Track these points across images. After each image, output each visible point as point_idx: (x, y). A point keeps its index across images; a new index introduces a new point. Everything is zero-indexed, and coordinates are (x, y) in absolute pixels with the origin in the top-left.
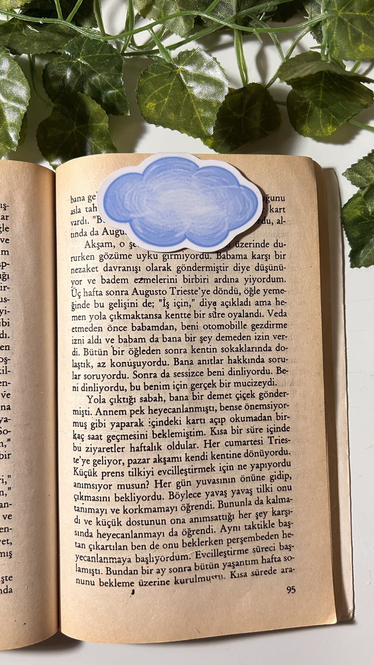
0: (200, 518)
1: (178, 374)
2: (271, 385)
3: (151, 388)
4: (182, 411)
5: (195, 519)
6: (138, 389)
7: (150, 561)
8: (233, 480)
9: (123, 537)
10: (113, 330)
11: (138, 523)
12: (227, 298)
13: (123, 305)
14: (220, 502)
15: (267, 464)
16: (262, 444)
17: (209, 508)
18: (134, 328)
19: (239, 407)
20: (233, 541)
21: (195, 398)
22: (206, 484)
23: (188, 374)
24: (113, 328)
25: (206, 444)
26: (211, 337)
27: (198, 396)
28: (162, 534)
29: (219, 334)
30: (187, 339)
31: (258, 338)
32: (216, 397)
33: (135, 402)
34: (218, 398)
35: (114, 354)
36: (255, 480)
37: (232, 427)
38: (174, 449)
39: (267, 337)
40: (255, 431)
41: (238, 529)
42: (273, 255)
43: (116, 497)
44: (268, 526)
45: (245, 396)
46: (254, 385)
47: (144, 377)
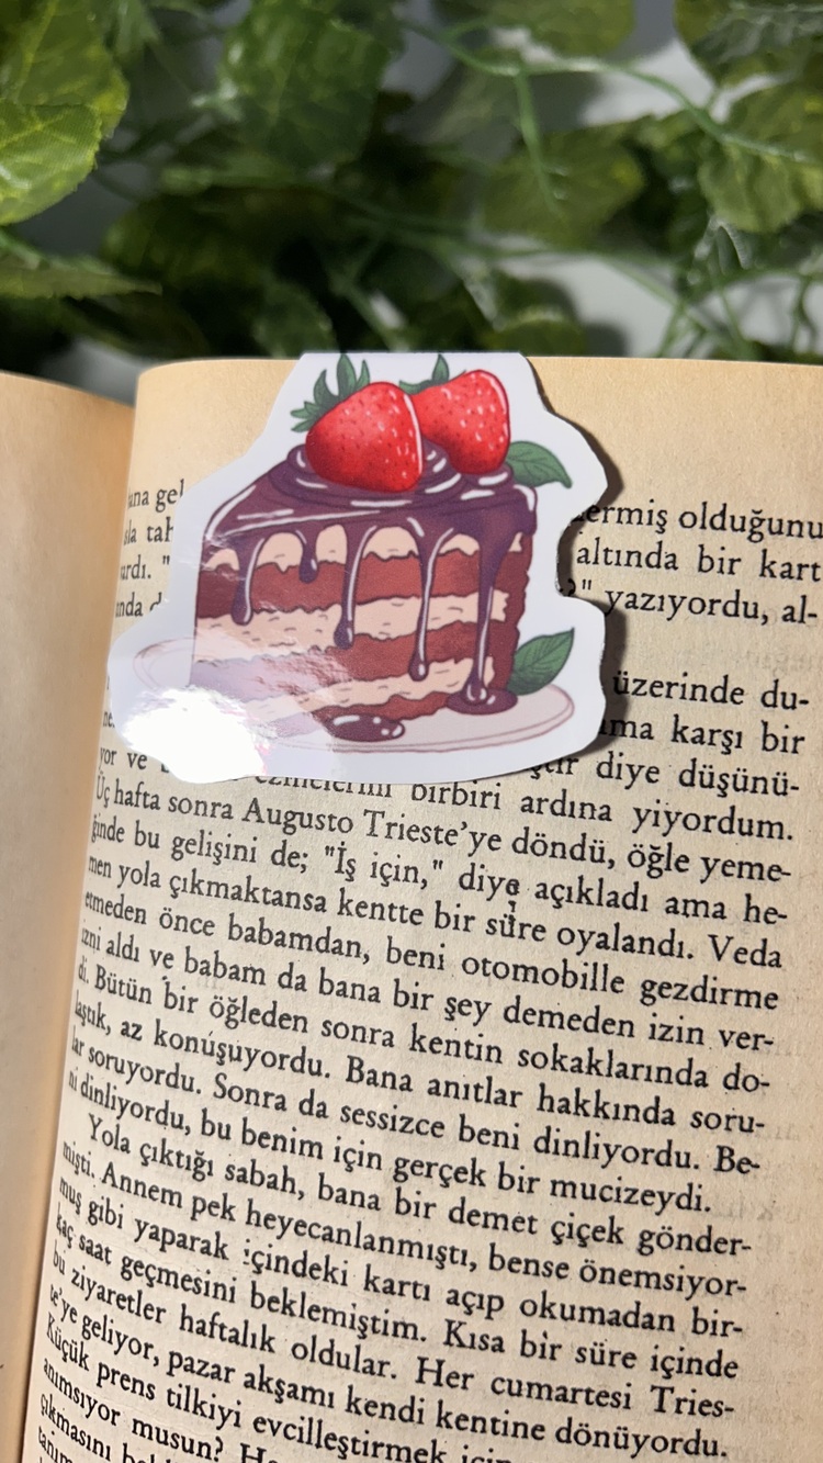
1: (355, 1113)
2: (689, 1208)
4: (353, 1241)
6: (224, 1133)
10: (174, 926)
12: (562, 873)
13: (213, 850)
16: (627, 1407)
18: (236, 932)
19: (559, 1268)
21: (403, 1207)
23: (389, 1121)
24: (175, 921)
25: (422, 1370)
26: (488, 1005)
27: (417, 1205)
29: (518, 998)
30: (401, 999)
31: (661, 1034)
32: (481, 1220)
33: (210, 1174)
34: (486, 1226)
35: (166, 1005)
37: (524, 1332)
38: (312, 1360)
39: (696, 1036)
40: (607, 1359)
42: (753, 736)
45: (586, 1232)
46: (623, 1198)
47: (245, 1098)
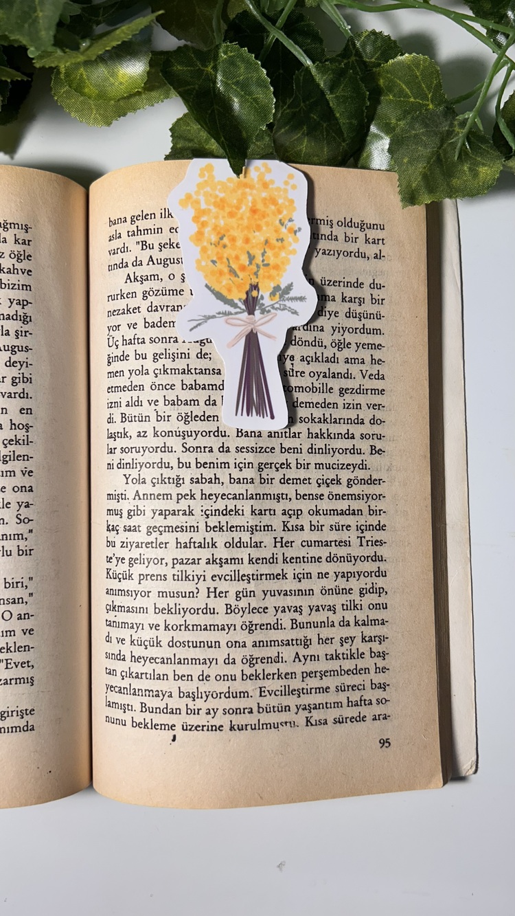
0: (267, 641)
1: (241, 448)
2: (363, 469)
3: (205, 466)
4: (245, 498)
5: (260, 642)
6: (188, 466)
7: (198, 698)
8: (311, 591)
9: (163, 662)
10: (157, 388)
11: (183, 644)
12: (309, 351)
13: (171, 356)
14: (294, 621)
15: (356, 573)
16: (350, 546)
17: (278, 629)
18: (185, 387)
19: (320, 496)
20: (309, 674)
21: (263, 481)
22: (274, 595)
23: (255, 449)
24: (157, 386)
25: (275, 542)
27: (268, 479)
28: (215, 661)
29: (297, 398)
31: (347, 407)
32: (291, 482)
33: (183, 483)
34: (293, 483)
35: (157, 421)
36: (339, 593)
37: (311, 522)
38: (233, 547)
39: (359, 406)
40: (341, 529)
41: (316, 659)
42: (368, 299)
43: (155, 608)
44: (356, 656)
45: (328, 481)
46: (340, 468)
47: (195, 451)
